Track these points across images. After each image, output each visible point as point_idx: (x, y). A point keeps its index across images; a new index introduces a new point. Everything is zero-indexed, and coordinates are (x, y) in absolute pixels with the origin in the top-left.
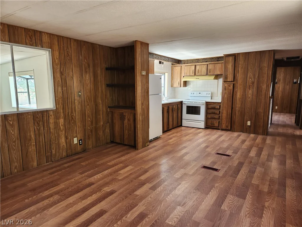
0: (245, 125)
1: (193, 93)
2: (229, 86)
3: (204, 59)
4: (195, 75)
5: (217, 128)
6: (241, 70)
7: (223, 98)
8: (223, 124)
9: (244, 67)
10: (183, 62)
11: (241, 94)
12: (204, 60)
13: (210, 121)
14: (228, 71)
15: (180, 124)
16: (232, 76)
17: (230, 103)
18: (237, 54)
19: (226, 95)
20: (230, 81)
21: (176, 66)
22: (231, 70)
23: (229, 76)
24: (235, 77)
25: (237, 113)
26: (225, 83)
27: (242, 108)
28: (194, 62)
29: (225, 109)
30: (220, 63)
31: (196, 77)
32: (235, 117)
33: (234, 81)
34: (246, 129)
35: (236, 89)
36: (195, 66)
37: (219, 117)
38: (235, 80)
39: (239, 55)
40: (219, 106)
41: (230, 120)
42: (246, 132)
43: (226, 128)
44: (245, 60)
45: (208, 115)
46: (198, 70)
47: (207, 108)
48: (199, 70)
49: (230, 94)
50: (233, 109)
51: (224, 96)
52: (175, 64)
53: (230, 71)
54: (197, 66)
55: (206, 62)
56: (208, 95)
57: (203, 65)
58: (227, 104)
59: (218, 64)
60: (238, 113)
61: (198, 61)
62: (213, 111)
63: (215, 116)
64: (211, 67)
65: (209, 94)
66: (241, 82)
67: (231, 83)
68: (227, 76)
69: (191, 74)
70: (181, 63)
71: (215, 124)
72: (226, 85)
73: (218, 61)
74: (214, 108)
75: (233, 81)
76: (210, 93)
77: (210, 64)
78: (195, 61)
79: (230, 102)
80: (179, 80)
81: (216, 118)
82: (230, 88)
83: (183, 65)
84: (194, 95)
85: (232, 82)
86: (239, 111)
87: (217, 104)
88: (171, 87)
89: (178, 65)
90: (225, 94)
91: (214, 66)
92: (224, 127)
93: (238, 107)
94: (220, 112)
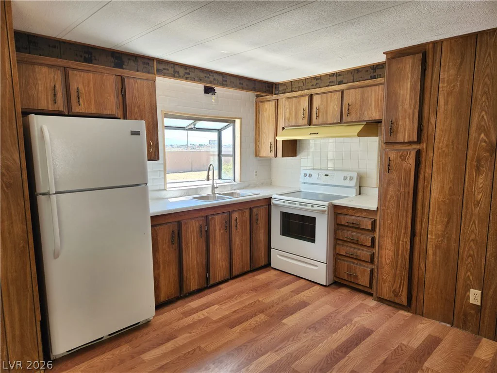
0: (458, 298)
1: (308, 175)
2: (403, 158)
3: (333, 75)
4: (310, 123)
5: (366, 290)
6: (446, 103)
7: (383, 197)
8: (385, 282)
9: (457, 89)
10: (281, 88)
11: (447, 188)
12: (333, 79)
13: (344, 265)
14: (400, 108)
15: (263, 262)
16: (413, 122)
17: (407, 217)
18: (431, 46)
19: (391, 189)
20: (403, 143)
21: (264, 101)
22: (410, 104)
23: (401, 123)
24: (425, 129)
25: (430, 252)
26: (391, 147)
27: (449, 240)
28: (306, 88)
29: (389, 235)
30: (378, 85)
31: (313, 129)
32: (422, 265)
33: (419, 140)
34: (465, 315)
35: (428, 171)
36: (311, 97)
37: (373, 256)
38: (424, 137)
39: (439, 49)
40: (370, 222)
41: (405, 274)
42: (464, 326)
43: (391, 297)
44: (461, 64)
45: (338, 246)
46: (318, 109)
47: (338, 225)
48: (322, 107)
49: (406, 185)
50: (417, 239)
51: (386, 191)
52: (262, 96)
53: (407, 106)
54: (315, 97)
55: (340, 83)
56: (347, 183)
57: (331, 92)
58: (394, 218)
59: (373, 88)
60: (435, 254)
61: (318, 81)
62: (353, 236)
63: (359, 251)
64: (352, 97)
65: (351, 179)
66: (447, 146)
67: (410, 147)
68: (394, 126)
69: (301, 122)
70: (277, 92)
71: (360, 277)
72: (392, 156)
73: (373, 77)
74: (356, 227)
75: (415, 140)
76: (355, 175)
77: (349, 88)
78: (310, 84)
79: (407, 211)
80: (271, 140)
81: (363, 259)
82: (405, 164)
83: (282, 97)
84: (310, 180)
85: (414, 146)
86: (437, 247)
87: (364, 214)
88: (256, 156)
89: (269, 97)
90: (389, 184)
91: (363, 94)
92: (386, 292)
93: (436, 234)
94: (373, 240)
